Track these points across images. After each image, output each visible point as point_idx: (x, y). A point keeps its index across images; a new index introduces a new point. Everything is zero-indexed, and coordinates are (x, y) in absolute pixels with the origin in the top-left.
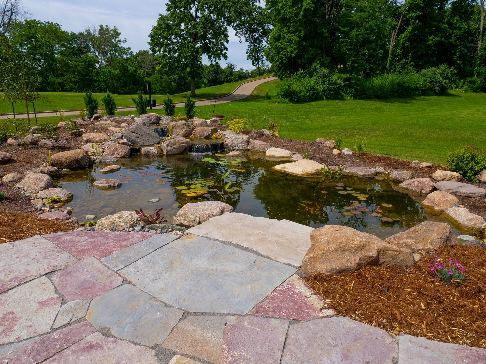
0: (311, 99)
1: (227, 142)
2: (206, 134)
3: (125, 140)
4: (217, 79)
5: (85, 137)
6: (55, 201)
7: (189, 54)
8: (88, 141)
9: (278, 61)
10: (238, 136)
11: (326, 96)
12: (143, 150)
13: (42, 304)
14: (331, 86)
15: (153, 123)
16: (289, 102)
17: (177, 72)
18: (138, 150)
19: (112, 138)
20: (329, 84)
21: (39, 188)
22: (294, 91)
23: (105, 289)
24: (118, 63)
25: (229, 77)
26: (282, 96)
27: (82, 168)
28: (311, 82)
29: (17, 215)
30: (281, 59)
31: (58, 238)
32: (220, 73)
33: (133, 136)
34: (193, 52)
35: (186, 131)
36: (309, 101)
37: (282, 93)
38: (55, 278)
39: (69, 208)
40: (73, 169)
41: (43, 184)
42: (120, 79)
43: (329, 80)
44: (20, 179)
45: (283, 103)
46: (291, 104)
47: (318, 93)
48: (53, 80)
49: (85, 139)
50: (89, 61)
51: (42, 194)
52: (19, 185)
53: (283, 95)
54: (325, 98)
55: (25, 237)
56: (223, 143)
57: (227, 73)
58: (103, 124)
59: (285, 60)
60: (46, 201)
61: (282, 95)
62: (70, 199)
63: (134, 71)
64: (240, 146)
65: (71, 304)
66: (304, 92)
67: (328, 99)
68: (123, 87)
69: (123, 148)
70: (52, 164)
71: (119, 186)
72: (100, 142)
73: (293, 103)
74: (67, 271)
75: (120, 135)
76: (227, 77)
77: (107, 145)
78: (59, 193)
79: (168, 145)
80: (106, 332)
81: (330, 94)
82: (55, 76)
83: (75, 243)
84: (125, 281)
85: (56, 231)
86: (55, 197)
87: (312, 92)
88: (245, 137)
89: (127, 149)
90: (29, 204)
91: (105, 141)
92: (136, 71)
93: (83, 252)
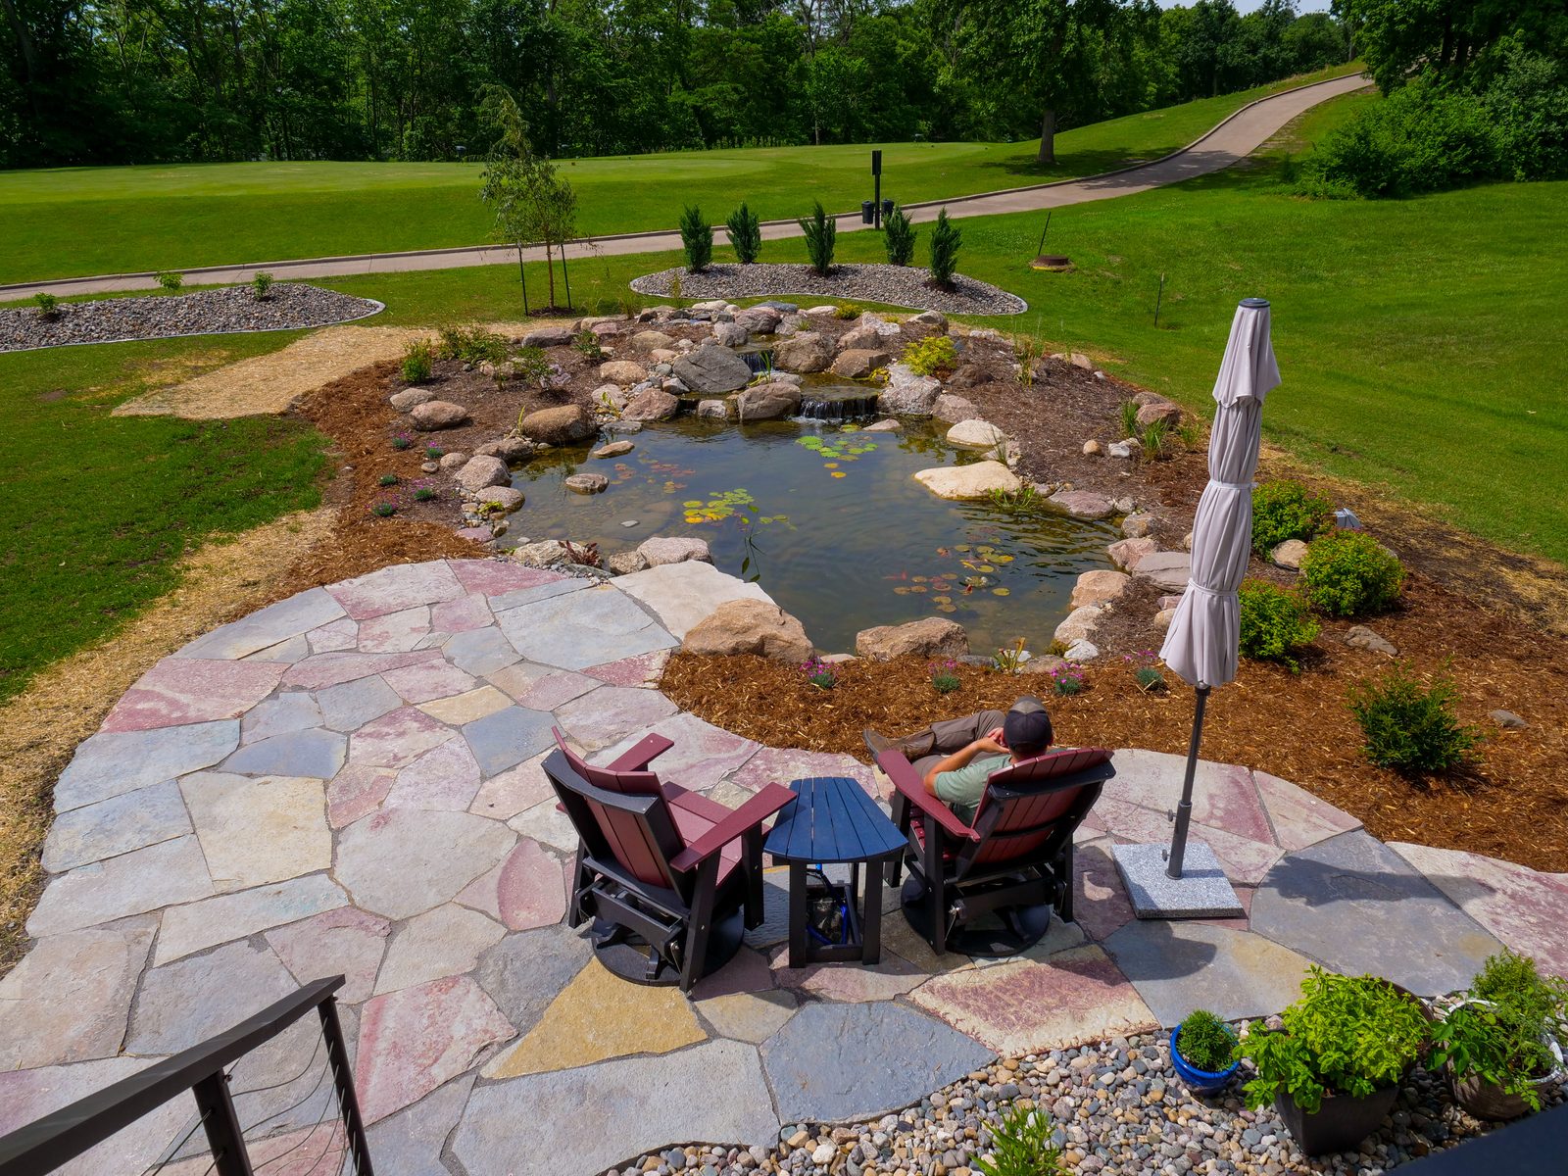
0: (1453, 180)
1: (886, 395)
2: (856, 369)
3: (674, 382)
4: (1214, 60)
5: (605, 369)
6: (494, 509)
7: (1034, 36)
8: (608, 380)
9: (1376, 25)
10: (916, 383)
11: (1525, 165)
12: (704, 404)
13: (413, 630)
14: (1554, 127)
15: (761, 332)
16: (1355, 193)
17: (995, 92)
18: (694, 405)
19: (652, 374)
20: (1548, 118)
21: (481, 483)
22: (1380, 155)
23: (473, 627)
24: (868, 34)
25: (1263, 51)
26: (1332, 175)
27: (572, 443)
28: (1466, 112)
29: (434, 528)
30: (1390, 19)
31: (461, 566)
32: (1231, 36)
33: (692, 372)
34: (1045, 29)
35: (817, 358)
36: (1444, 188)
37: (1337, 161)
38: (435, 610)
39: (506, 523)
40: (554, 444)
41: (488, 477)
42: (868, 86)
43: (1550, 103)
44: (464, 463)
45: (1333, 197)
46: (1361, 202)
47: (1488, 155)
48: (680, 100)
49: (602, 374)
50: (779, 36)
51: (481, 495)
52: (457, 476)
53: (1339, 168)
54: (1519, 173)
55: (430, 559)
56: (876, 397)
57: (1259, 31)
58: (646, 340)
59: (1403, 21)
60: (483, 507)
61: (1332, 169)
62: (518, 505)
63: (914, 54)
64: (911, 408)
65: (436, 634)
66: (1423, 153)
67: (1533, 174)
68: (874, 109)
69: (663, 400)
70: (525, 433)
71: (603, 489)
72: (627, 383)
73: (1369, 198)
74: (449, 604)
75: (667, 368)
76: (1254, 48)
77: (638, 390)
78: (502, 496)
79: (748, 400)
80: (449, 661)
81: (1544, 158)
82: (686, 87)
83: (474, 574)
84: (496, 623)
85: (464, 556)
86: (495, 502)
87: (1461, 154)
88: (929, 385)
89: (668, 402)
90: (458, 510)
91: (637, 381)
92: (922, 54)
93: (476, 587)
